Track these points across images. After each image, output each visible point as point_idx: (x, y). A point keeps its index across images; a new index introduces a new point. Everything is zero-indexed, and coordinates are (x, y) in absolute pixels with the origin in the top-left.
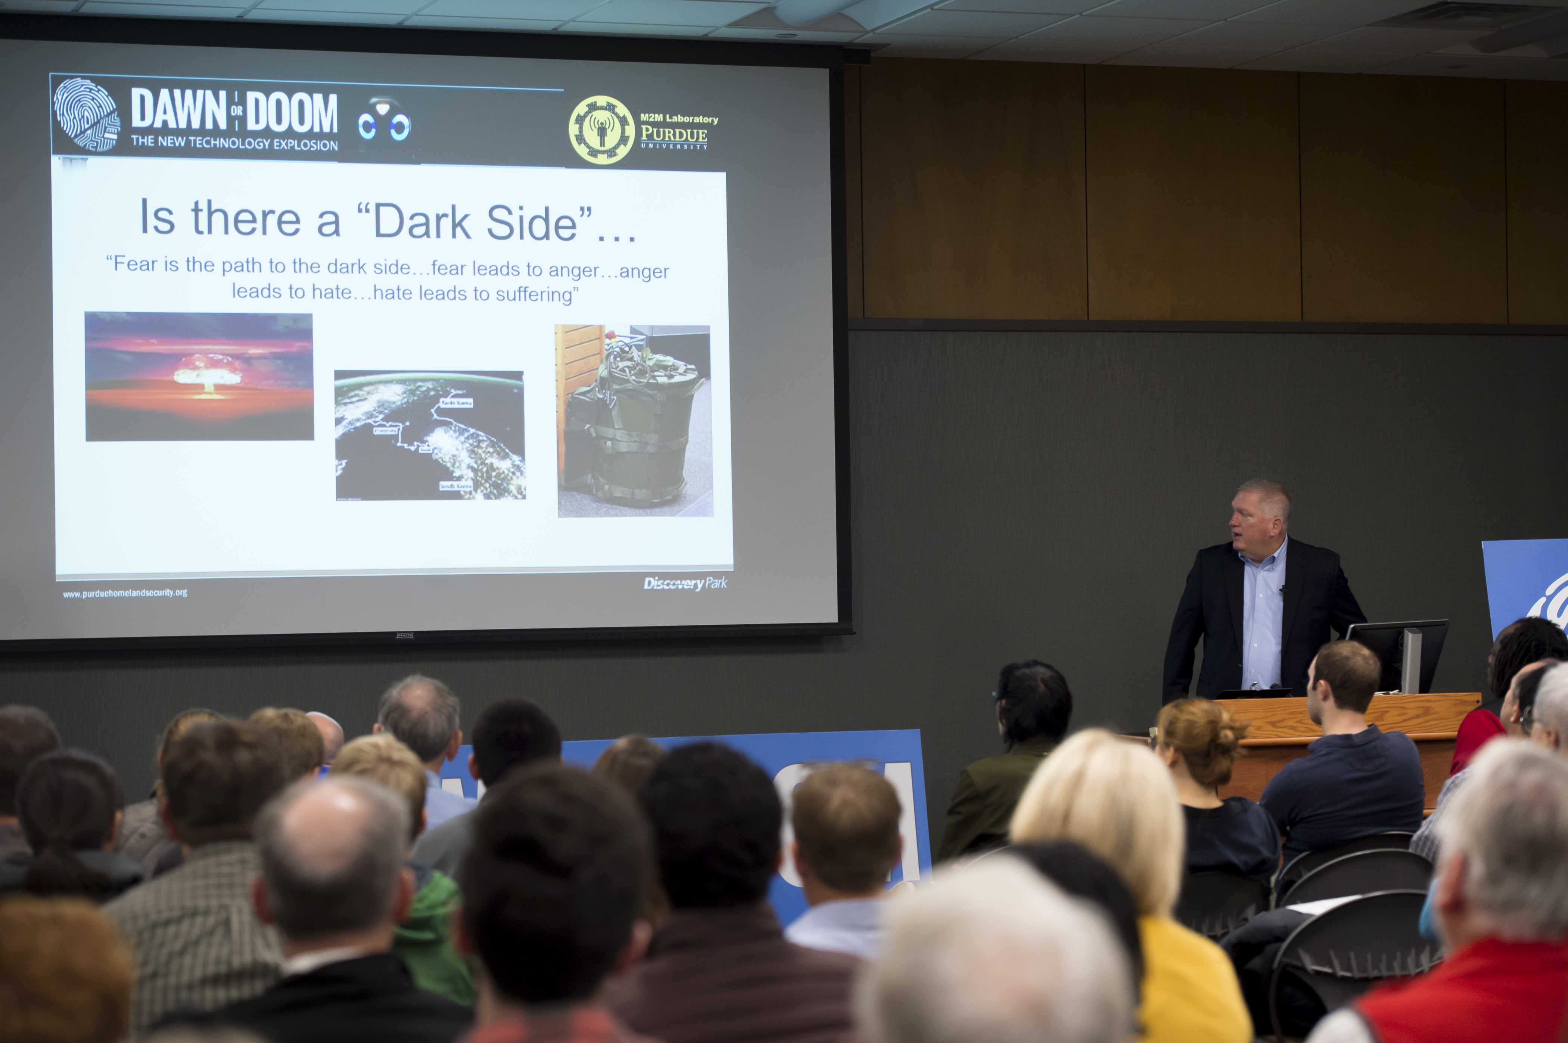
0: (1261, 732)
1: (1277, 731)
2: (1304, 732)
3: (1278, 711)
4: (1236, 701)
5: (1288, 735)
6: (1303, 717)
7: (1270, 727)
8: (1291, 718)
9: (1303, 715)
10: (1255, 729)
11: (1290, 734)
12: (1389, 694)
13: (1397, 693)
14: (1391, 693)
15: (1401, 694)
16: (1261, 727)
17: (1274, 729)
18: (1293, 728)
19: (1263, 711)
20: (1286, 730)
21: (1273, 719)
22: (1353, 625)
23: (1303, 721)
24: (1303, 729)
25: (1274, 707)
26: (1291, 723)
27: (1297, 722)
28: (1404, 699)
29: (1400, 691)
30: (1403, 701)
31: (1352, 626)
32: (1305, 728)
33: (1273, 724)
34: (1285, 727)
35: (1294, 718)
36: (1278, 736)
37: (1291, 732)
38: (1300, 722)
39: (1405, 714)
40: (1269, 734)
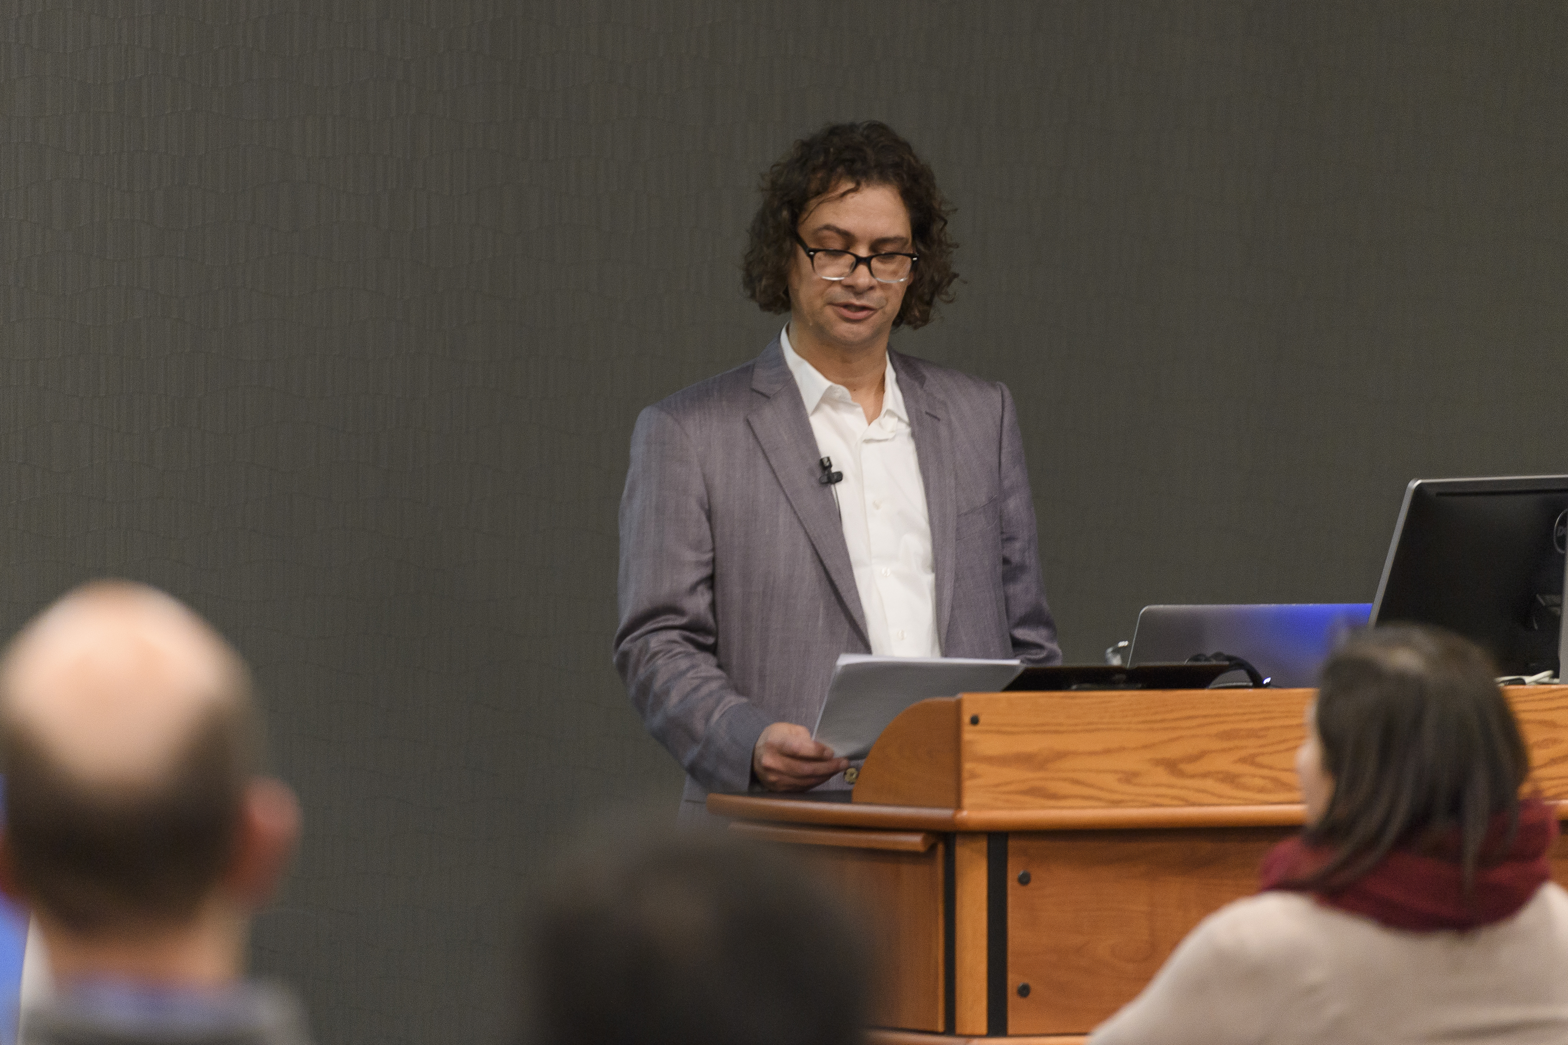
0: (1138, 790)
1: (1182, 788)
2: (1261, 790)
3: (1189, 728)
4: (1063, 697)
5: (1215, 800)
6: (1261, 746)
7: (1161, 775)
8: (1224, 751)
9: (1262, 742)
10: (1120, 780)
11: (1220, 796)
12: (1523, 683)
13: (1546, 680)
14: (1528, 679)
15: (1557, 685)
16: (1136, 774)
17: (1174, 780)
18: (1230, 779)
19: (1141, 726)
20: (1209, 784)
21: (1174, 751)
22: (1419, 482)
23: (1259, 759)
24: (1259, 782)
25: (1175, 715)
26: (1223, 763)
27: (1243, 760)
28: (1552, 699)
29: (1556, 675)
30: (1553, 704)
31: (1414, 484)
32: (1264, 777)
33: (1172, 766)
34: (1205, 775)
35: (1237, 748)
36: (1186, 801)
37: (1225, 789)
38: (1250, 760)
39: (1555, 741)
40: (1158, 796)
